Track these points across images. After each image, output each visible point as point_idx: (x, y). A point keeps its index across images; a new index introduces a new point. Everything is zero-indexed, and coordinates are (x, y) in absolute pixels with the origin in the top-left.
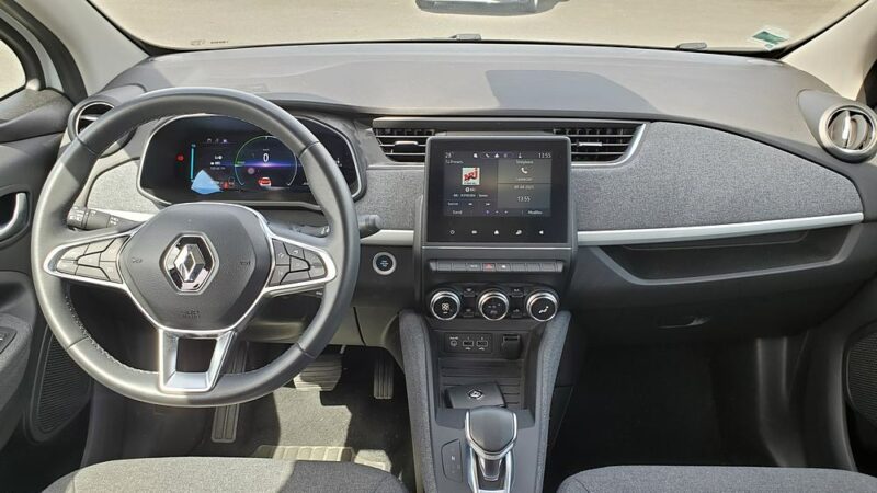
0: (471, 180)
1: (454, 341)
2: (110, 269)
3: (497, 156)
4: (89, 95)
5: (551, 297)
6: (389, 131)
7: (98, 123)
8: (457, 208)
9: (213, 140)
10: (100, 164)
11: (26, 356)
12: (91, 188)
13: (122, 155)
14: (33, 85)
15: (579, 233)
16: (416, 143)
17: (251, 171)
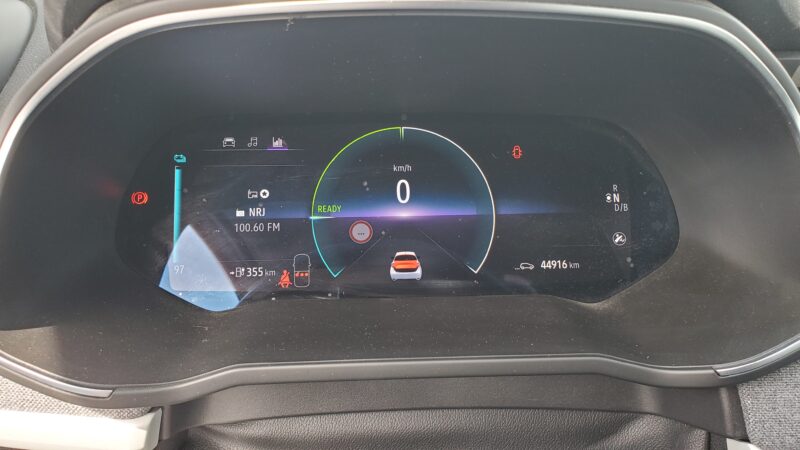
9: (242, 141)
17: (361, 233)
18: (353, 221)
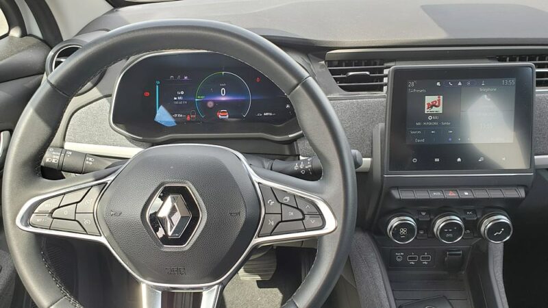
0: (434, 109)
1: (399, 257)
2: (87, 221)
3: (460, 84)
4: (64, 39)
5: (504, 219)
6: (337, 63)
7: (68, 64)
8: (419, 137)
9: (176, 77)
10: (75, 102)
11: (11, 293)
12: (68, 124)
13: (95, 93)
14: (16, 33)
15: (536, 157)
16: (368, 73)
17: (210, 104)
18: (208, 101)
